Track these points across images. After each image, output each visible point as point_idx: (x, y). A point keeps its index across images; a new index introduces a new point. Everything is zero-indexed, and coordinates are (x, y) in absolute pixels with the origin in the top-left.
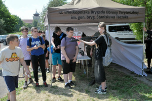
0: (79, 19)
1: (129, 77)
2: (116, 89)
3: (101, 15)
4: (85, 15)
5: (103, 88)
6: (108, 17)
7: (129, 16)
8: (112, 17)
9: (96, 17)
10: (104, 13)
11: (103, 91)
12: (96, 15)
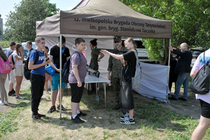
0: (99, 30)
1: (153, 104)
2: (144, 118)
3: (125, 26)
4: (107, 25)
5: (131, 117)
6: (133, 30)
7: (157, 30)
8: (138, 30)
9: (119, 29)
10: (129, 24)
11: (131, 121)
12: (120, 26)
